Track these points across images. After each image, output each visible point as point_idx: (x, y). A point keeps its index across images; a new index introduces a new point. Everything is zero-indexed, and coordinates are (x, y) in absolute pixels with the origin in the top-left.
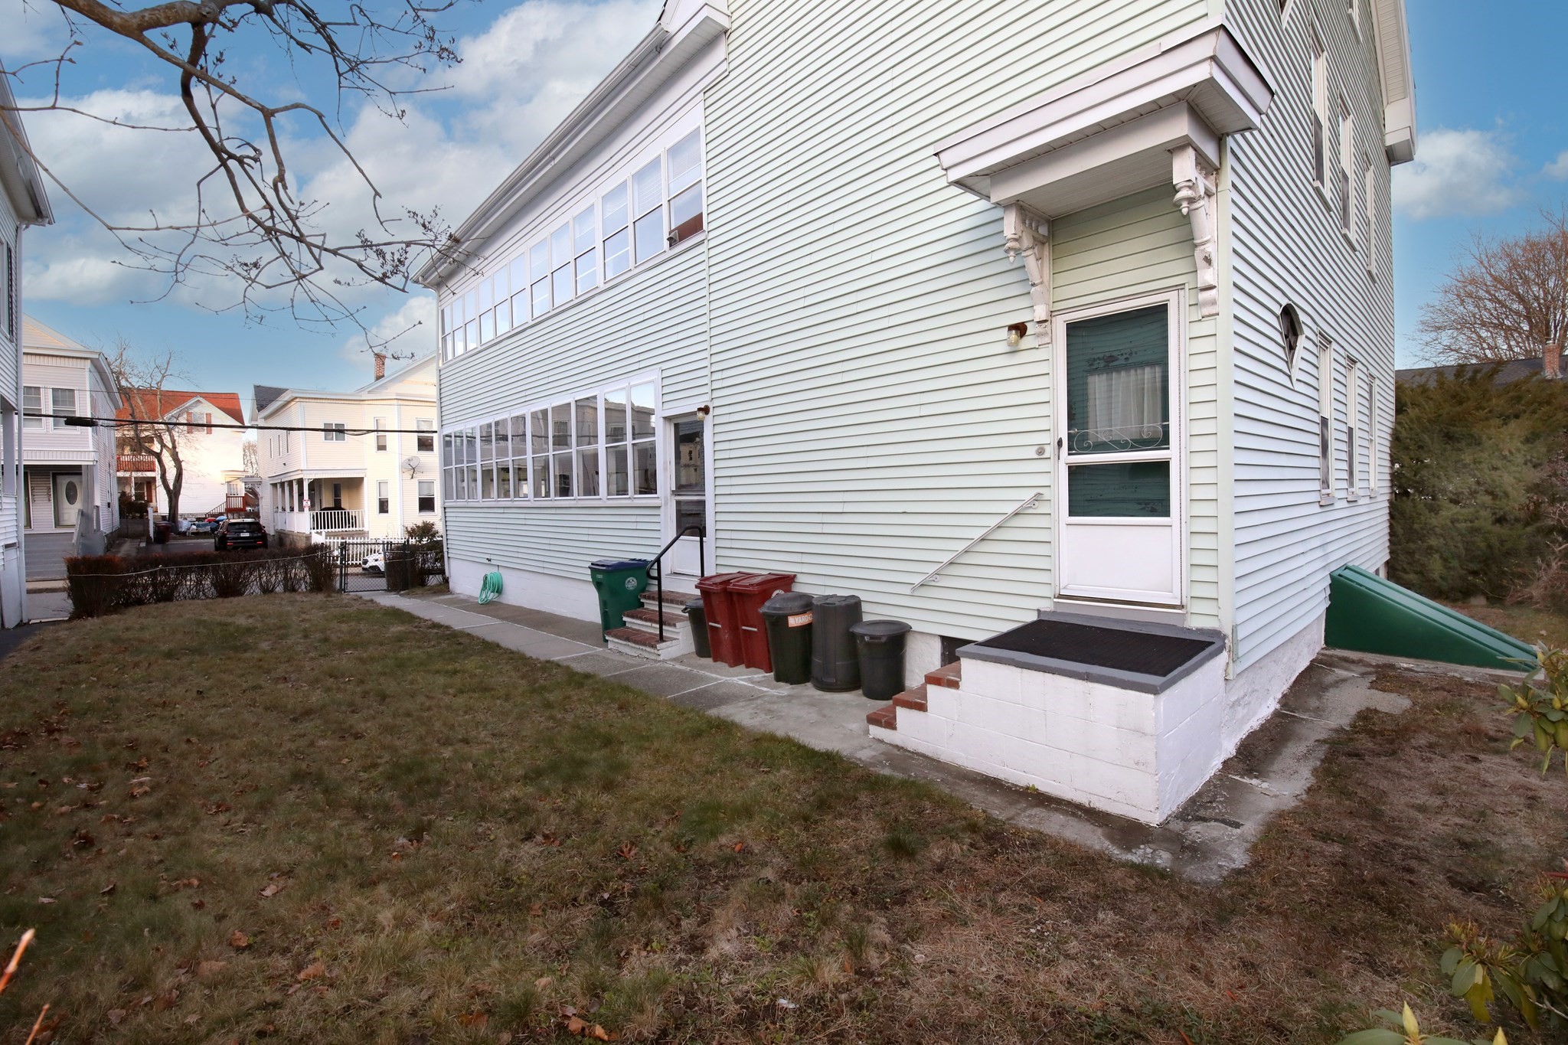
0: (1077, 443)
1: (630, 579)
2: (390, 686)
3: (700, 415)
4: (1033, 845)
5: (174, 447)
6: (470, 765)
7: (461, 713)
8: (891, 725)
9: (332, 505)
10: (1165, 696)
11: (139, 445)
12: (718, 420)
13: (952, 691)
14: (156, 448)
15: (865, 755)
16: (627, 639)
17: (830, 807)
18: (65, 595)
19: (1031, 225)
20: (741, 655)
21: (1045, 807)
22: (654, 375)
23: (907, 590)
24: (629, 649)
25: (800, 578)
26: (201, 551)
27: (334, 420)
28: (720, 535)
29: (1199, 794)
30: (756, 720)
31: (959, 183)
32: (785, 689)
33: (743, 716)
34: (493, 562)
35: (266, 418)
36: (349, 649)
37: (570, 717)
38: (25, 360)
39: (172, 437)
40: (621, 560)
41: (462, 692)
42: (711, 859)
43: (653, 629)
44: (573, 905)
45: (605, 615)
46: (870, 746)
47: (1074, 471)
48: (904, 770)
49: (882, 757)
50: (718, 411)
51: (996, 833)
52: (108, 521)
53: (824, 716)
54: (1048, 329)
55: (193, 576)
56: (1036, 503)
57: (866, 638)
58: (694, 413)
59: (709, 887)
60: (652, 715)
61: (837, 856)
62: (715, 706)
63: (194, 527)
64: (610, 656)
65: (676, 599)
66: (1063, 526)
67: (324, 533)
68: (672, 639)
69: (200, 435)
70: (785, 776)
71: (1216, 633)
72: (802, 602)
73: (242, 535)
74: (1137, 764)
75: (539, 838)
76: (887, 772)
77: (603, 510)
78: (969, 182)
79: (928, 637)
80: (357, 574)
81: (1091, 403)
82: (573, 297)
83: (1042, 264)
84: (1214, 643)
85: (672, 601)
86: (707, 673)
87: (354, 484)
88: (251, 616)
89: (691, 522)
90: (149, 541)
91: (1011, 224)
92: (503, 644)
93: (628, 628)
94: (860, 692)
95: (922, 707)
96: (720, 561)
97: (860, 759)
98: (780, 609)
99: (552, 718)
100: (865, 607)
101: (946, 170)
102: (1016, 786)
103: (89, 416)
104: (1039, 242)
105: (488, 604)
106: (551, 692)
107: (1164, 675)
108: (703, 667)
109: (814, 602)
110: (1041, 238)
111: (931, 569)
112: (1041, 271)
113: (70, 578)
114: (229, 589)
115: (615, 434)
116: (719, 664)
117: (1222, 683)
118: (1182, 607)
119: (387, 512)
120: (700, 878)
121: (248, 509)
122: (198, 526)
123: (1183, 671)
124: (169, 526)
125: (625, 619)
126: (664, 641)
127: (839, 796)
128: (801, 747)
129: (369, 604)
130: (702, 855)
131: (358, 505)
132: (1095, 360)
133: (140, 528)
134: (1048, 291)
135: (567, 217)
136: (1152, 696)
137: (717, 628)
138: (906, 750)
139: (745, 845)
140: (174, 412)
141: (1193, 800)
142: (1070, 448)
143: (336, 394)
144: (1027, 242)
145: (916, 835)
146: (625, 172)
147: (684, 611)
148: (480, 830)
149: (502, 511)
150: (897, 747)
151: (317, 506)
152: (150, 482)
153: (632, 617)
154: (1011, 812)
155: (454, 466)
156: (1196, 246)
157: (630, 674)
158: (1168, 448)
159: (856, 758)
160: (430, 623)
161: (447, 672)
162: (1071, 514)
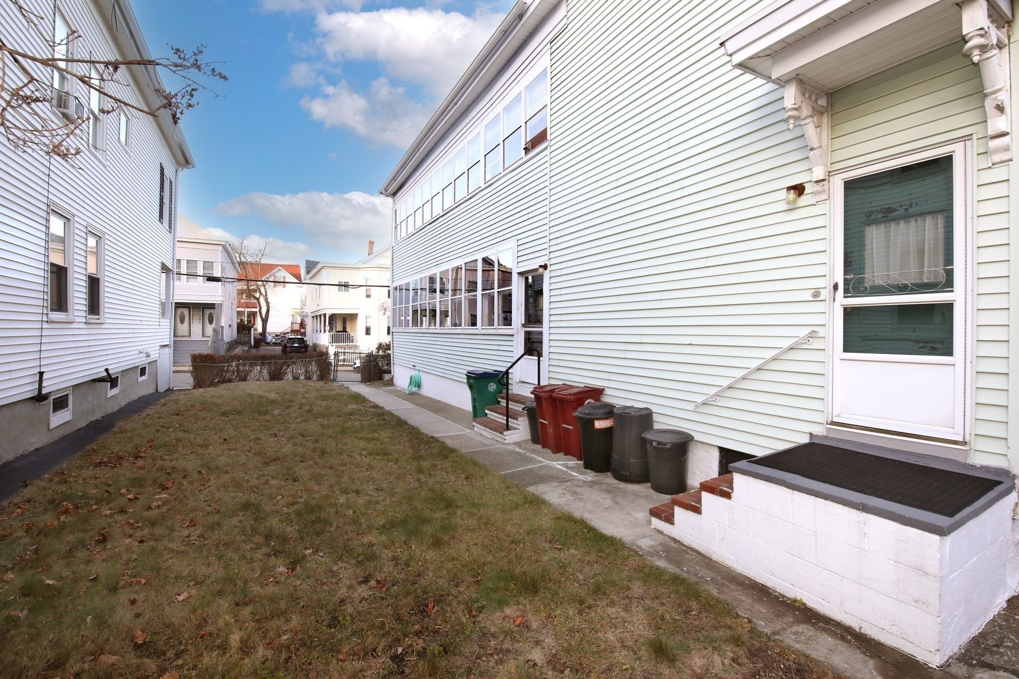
0: (853, 287)
1: (492, 384)
2: (331, 445)
3: (541, 270)
4: (798, 670)
5: (266, 295)
6: (351, 512)
7: (364, 470)
8: (670, 519)
9: (341, 330)
10: (949, 539)
11: (250, 293)
12: (553, 274)
13: (725, 500)
14: (257, 295)
15: (645, 543)
16: (486, 426)
17: (604, 594)
18: (189, 375)
19: (810, 98)
20: (560, 446)
21: (813, 625)
22: (512, 243)
23: (691, 407)
24: (487, 433)
25: (607, 391)
26: (273, 353)
27: (343, 280)
28: (552, 356)
29: (983, 635)
30: (562, 499)
31: (741, 65)
32: (590, 476)
33: (553, 495)
34: (416, 368)
35: (310, 279)
36: (320, 418)
37: (431, 481)
38: (178, 244)
39: (265, 289)
40: (488, 371)
41: (370, 454)
42: (493, 629)
43: (502, 419)
44: (372, 654)
45: (474, 407)
46: (651, 536)
47: (849, 313)
48: (678, 564)
49: (660, 548)
50: (553, 268)
51: (760, 650)
52: (230, 334)
53: (617, 503)
54: (826, 187)
55: (258, 368)
56: (811, 340)
57: (655, 444)
58: (536, 270)
59: (484, 659)
60: (487, 487)
61: (602, 647)
62: (535, 483)
63: (274, 340)
64: (475, 437)
65: (519, 400)
66: (837, 362)
67: (334, 347)
68: (515, 429)
69: (279, 288)
70: (574, 556)
71: (1005, 473)
72: (606, 410)
73: (295, 345)
74: (917, 601)
75: (373, 583)
76: (662, 563)
77: (479, 336)
78: (751, 64)
79: (709, 447)
80: (351, 371)
81: (867, 253)
82: (466, 194)
83: (821, 132)
84: (1002, 482)
85: (517, 402)
86: (535, 457)
87: (353, 317)
88: (278, 393)
89: (533, 346)
90: (250, 347)
91: (791, 96)
92: (409, 422)
93: (488, 418)
94: (649, 485)
95: (697, 510)
96: (552, 375)
97: (640, 547)
98: (588, 414)
99: (418, 480)
100: (655, 417)
101: (731, 55)
102: (784, 596)
103: (220, 276)
104: (818, 112)
105: (412, 394)
106: (425, 460)
107: (951, 515)
108: (534, 452)
109: (615, 411)
110: (820, 108)
111: (713, 391)
112: (820, 137)
113: (192, 365)
114: (276, 376)
115: (488, 285)
116: (546, 450)
117: (1009, 522)
118: (964, 443)
119: (370, 334)
120: (480, 648)
121: (302, 330)
122: (276, 339)
123: (972, 512)
124: (261, 340)
125: (487, 411)
126: (509, 430)
127: (613, 584)
128: (592, 530)
129: (346, 390)
130: (488, 623)
131: (354, 330)
132: (872, 212)
133: (247, 339)
134: (827, 154)
135: (465, 142)
136: (937, 537)
137: (544, 423)
138: (682, 544)
139: (526, 619)
140: (267, 276)
141: (976, 641)
142: (846, 291)
143: (340, 264)
144: (806, 111)
145: (679, 638)
146: (499, 108)
147: (523, 409)
148: (335, 568)
149: (422, 335)
150: (674, 539)
151: (334, 331)
152: (254, 314)
153: (491, 410)
154: (777, 625)
155: (398, 307)
156: (986, 96)
157: (483, 452)
158: (952, 291)
159: (637, 546)
160: (373, 404)
161: (368, 439)
162: (845, 350)
